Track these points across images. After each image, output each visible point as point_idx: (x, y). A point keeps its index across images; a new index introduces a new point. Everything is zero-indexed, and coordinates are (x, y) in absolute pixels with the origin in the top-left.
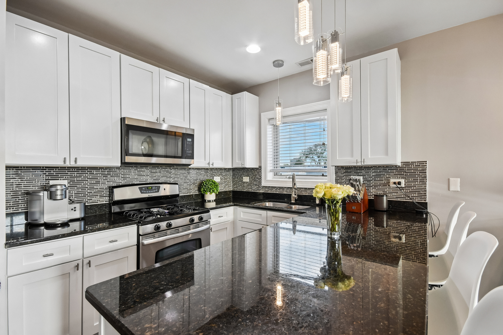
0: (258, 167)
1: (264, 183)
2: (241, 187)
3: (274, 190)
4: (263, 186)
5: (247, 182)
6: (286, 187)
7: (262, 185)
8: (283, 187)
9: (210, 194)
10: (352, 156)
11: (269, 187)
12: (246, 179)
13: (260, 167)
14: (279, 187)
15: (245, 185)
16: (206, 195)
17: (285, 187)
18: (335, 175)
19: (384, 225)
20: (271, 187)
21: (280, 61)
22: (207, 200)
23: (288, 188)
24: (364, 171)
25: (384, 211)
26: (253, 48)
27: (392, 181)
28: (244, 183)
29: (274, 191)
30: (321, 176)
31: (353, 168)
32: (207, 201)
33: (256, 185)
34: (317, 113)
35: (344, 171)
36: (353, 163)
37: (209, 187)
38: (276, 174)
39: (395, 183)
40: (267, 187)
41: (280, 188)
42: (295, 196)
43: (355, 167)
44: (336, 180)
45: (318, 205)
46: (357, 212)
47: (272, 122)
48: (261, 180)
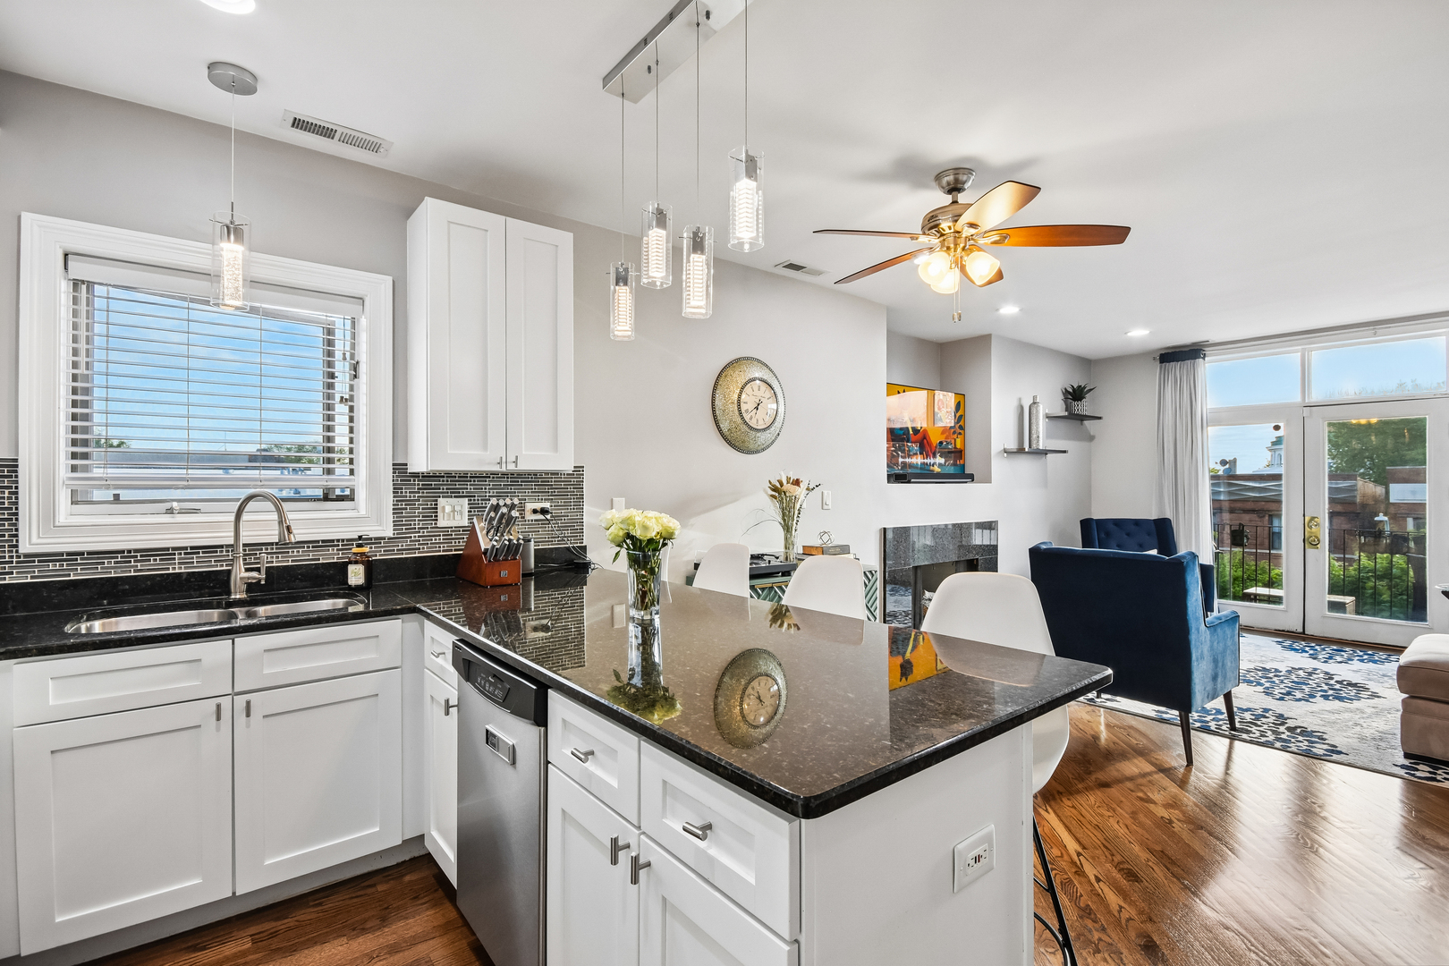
1: (34, 541)
3: (109, 563)
4: (26, 556)
6: (186, 548)
7: (25, 548)
8: (168, 549)
10: (485, 447)
11: (69, 554)
13: (10, 466)
14: (137, 551)
17: (174, 549)
18: (392, 495)
20: (89, 553)
23: (192, 548)
24: (470, 485)
25: (530, 575)
27: (530, 506)
29: (106, 571)
30: (319, 500)
31: (444, 477)
35: (418, 485)
36: (489, 464)
38: (81, 498)
39: (535, 511)
40: (60, 554)
41: (147, 553)
42: (255, 574)
43: (449, 475)
44: (396, 511)
45: (358, 588)
46: (509, 582)
47: (79, 269)
48: (15, 525)
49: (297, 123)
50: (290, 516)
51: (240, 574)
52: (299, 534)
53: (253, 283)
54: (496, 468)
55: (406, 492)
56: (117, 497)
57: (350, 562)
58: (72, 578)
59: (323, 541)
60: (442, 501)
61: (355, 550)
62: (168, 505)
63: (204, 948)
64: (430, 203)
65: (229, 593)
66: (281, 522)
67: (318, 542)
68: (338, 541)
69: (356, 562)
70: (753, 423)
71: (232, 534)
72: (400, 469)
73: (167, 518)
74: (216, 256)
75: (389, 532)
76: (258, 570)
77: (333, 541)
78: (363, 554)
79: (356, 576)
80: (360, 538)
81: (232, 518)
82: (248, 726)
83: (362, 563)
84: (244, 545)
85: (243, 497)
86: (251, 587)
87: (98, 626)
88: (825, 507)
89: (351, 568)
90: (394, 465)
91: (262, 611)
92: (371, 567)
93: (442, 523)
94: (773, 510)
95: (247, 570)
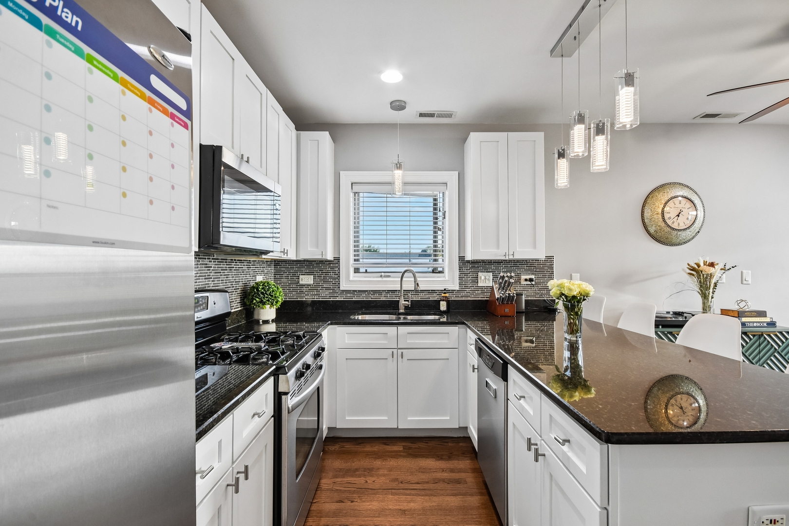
0: (333, 259)
1: (344, 286)
2: (294, 293)
3: (364, 295)
4: (342, 291)
5: (309, 285)
6: (385, 291)
7: (342, 288)
8: (380, 291)
9: (270, 308)
10: (498, 247)
11: (353, 291)
12: (307, 280)
13: (337, 260)
14: (371, 291)
15: (304, 289)
16: (262, 310)
17: (382, 291)
18: (458, 271)
19: (522, 327)
20: (358, 291)
21: (403, 102)
22: (261, 321)
23: (388, 291)
24: (493, 266)
25: (523, 312)
26: (392, 76)
27: (523, 277)
28: (303, 285)
29: (363, 298)
30: (431, 273)
31: (481, 262)
32: (261, 323)
33: (327, 289)
34: (431, 186)
35: (470, 266)
36: (500, 256)
37: (272, 296)
38: (357, 271)
39: (526, 280)
40: (351, 291)
41: (375, 292)
42: (407, 302)
43: (483, 261)
44: (460, 278)
45: (444, 312)
46: (510, 315)
47: (356, 188)
48: (339, 280)
49: (421, 115)
50: (418, 279)
51: (402, 302)
52: (422, 287)
53: (405, 184)
54: (503, 258)
55: (464, 270)
56: (366, 270)
57: (441, 300)
58: (354, 299)
59: (432, 290)
60: (480, 274)
61: (443, 295)
62: (380, 274)
63: (388, 445)
64: (473, 135)
65: (399, 310)
66: (415, 282)
67: (430, 290)
68: (437, 290)
69: (443, 300)
70: (675, 226)
71: (400, 286)
72: (462, 259)
73: (380, 279)
74: (393, 176)
75: (457, 288)
76: (408, 301)
77: (435, 290)
78: (446, 297)
79: (443, 306)
80: (445, 289)
81: (400, 279)
82: (402, 362)
83: (446, 301)
84: (404, 291)
85: (403, 271)
86: (406, 308)
87: (360, 317)
88: (744, 282)
89: (442, 303)
90: (459, 257)
91: (409, 317)
92: (449, 303)
93: (480, 284)
94: (693, 284)
95: (405, 301)
